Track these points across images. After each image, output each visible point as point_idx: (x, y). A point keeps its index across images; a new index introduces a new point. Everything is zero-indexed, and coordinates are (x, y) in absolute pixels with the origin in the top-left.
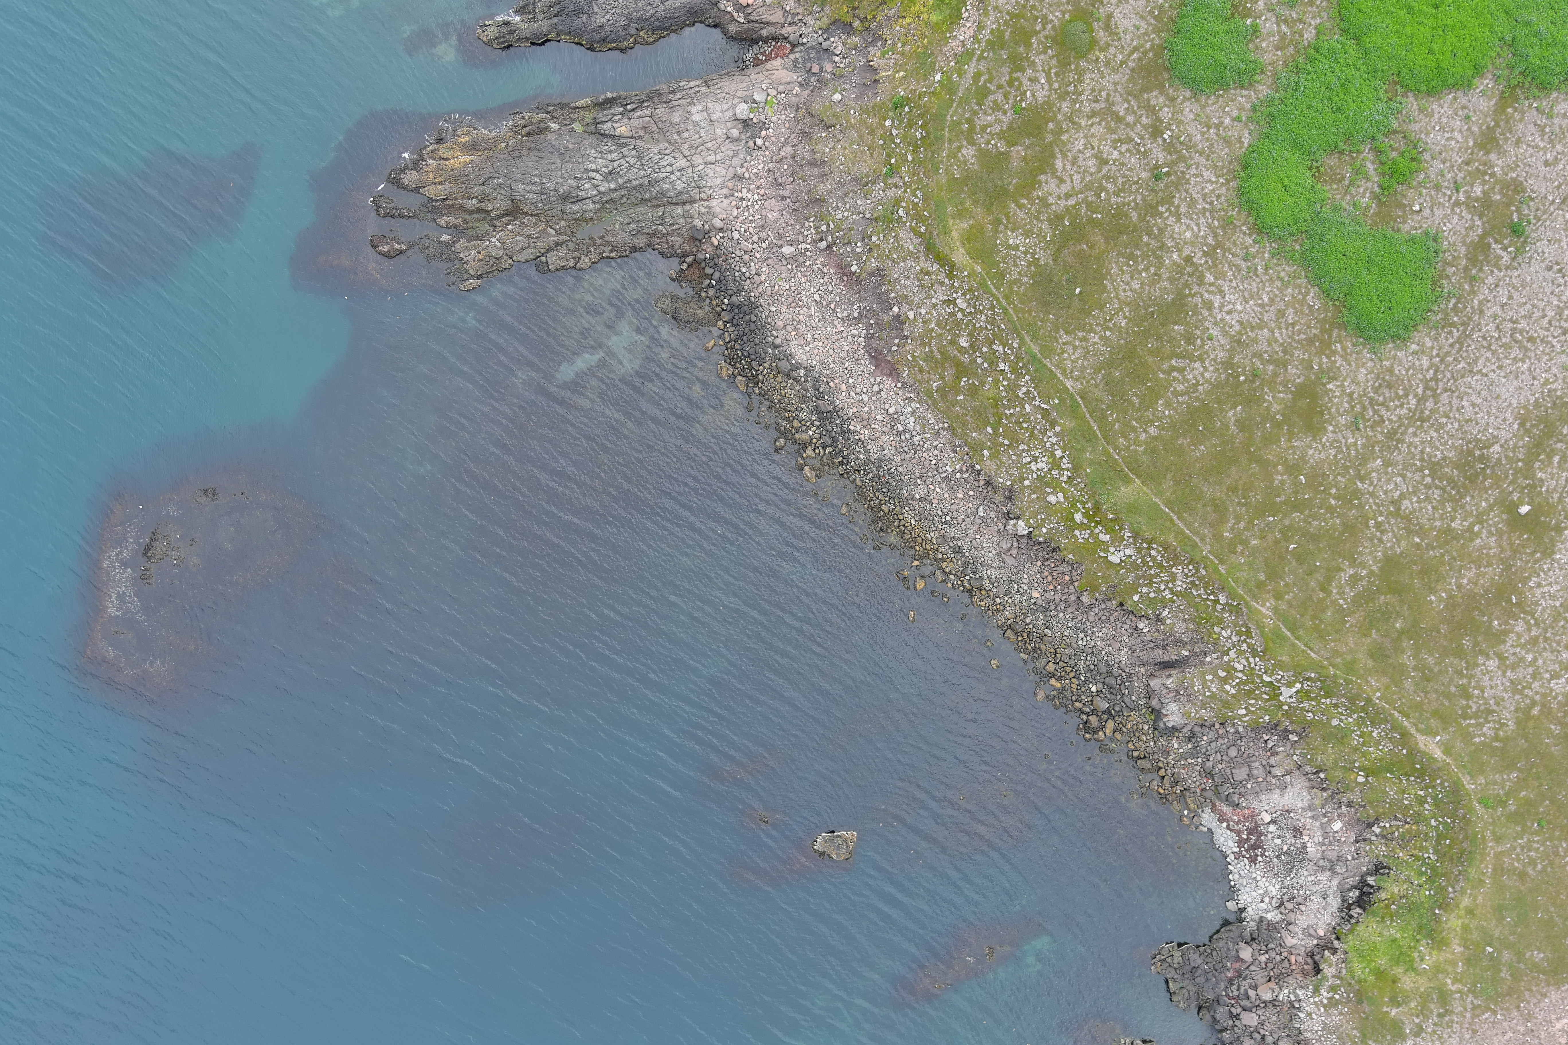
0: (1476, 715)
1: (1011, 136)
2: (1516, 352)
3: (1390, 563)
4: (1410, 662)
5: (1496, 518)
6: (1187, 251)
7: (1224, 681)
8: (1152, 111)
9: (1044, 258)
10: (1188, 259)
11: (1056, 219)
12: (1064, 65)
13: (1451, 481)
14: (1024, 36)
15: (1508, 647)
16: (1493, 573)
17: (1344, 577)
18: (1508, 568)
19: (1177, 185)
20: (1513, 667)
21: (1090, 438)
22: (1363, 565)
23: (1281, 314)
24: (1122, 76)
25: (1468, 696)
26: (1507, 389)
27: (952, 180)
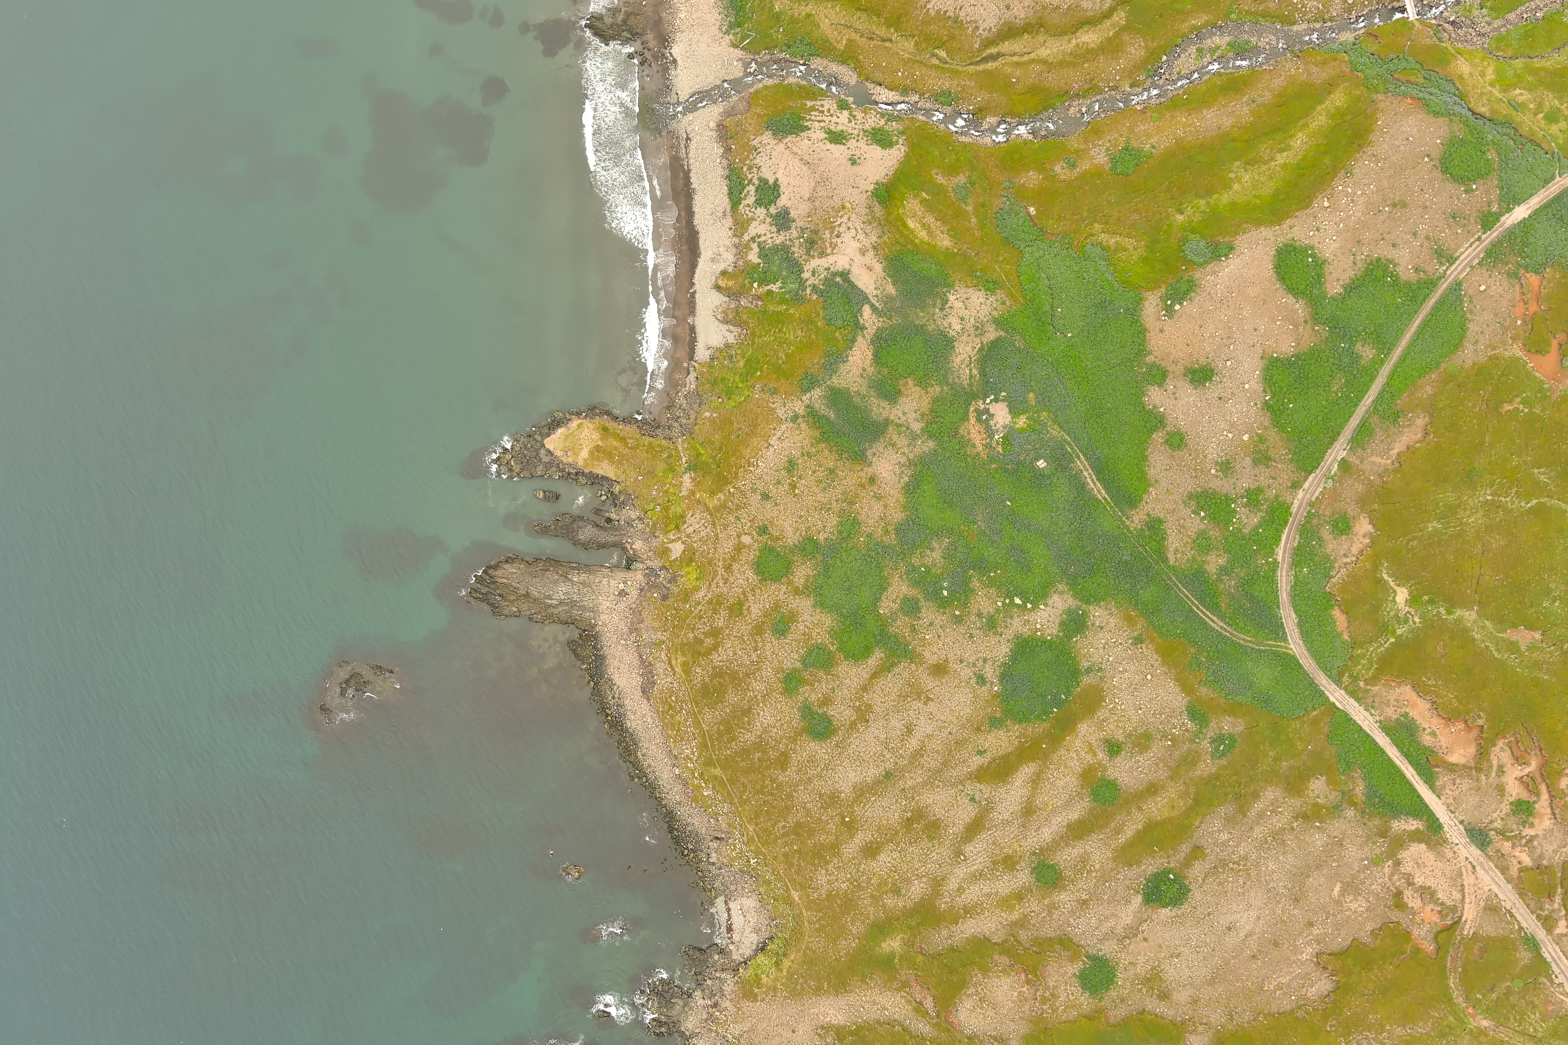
0: (813, 889)
1: (707, 634)
2: (857, 763)
3: (798, 825)
4: (796, 863)
5: (837, 819)
6: (756, 693)
7: (733, 851)
8: (756, 642)
9: (707, 680)
10: (756, 696)
11: (714, 668)
12: (730, 617)
13: (825, 802)
14: (720, 603)
15: (830, 867)
16: (831, 838)
17: (780, 825)
18: (837, 838)
19: (758, 669)
20: (830, 875)
21: (706, 746)
22: (788, 822)
23: (782, 725)
24: (750, 627)
25: (812, 881)
26: (852, 775)
27: (682, 643)
